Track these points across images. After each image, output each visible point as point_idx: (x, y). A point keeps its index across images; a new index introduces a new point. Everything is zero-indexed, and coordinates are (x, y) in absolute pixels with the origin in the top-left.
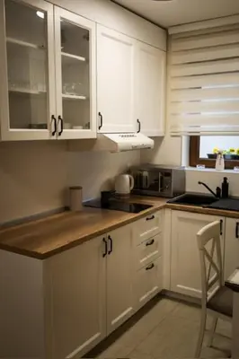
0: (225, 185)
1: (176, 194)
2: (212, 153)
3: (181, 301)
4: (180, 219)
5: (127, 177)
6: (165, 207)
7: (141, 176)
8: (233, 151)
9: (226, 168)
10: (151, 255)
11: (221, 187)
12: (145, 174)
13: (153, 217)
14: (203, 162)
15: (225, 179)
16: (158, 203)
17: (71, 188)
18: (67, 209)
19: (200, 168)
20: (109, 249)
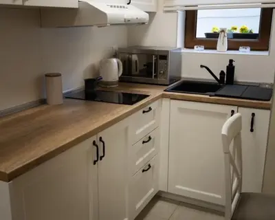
0: (231, 68)
1: (172, 80)
2: (211, 32)
3: (180, 203)
4: (181, 110)
5: (115, 61)
6: (163, 96)
7: (130, 60)
8: (235, 29)
9: (228, 49)
10: (147, 154)
11: (225, 71)
12: (135, 57)
13: (150, 109)
14: (200, 42)
15: (231, 61)
16: (154, 92)
17: (46, 76)
18: (43, 102)
19: (199, 50)
20: (101, 154)
